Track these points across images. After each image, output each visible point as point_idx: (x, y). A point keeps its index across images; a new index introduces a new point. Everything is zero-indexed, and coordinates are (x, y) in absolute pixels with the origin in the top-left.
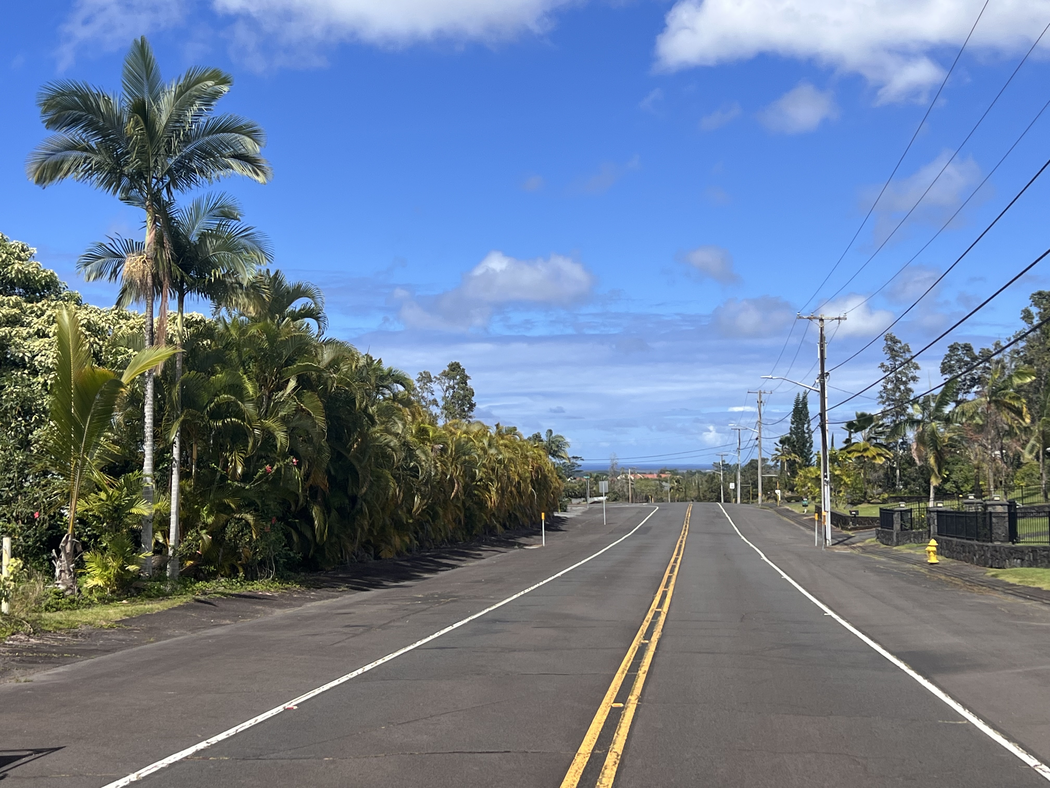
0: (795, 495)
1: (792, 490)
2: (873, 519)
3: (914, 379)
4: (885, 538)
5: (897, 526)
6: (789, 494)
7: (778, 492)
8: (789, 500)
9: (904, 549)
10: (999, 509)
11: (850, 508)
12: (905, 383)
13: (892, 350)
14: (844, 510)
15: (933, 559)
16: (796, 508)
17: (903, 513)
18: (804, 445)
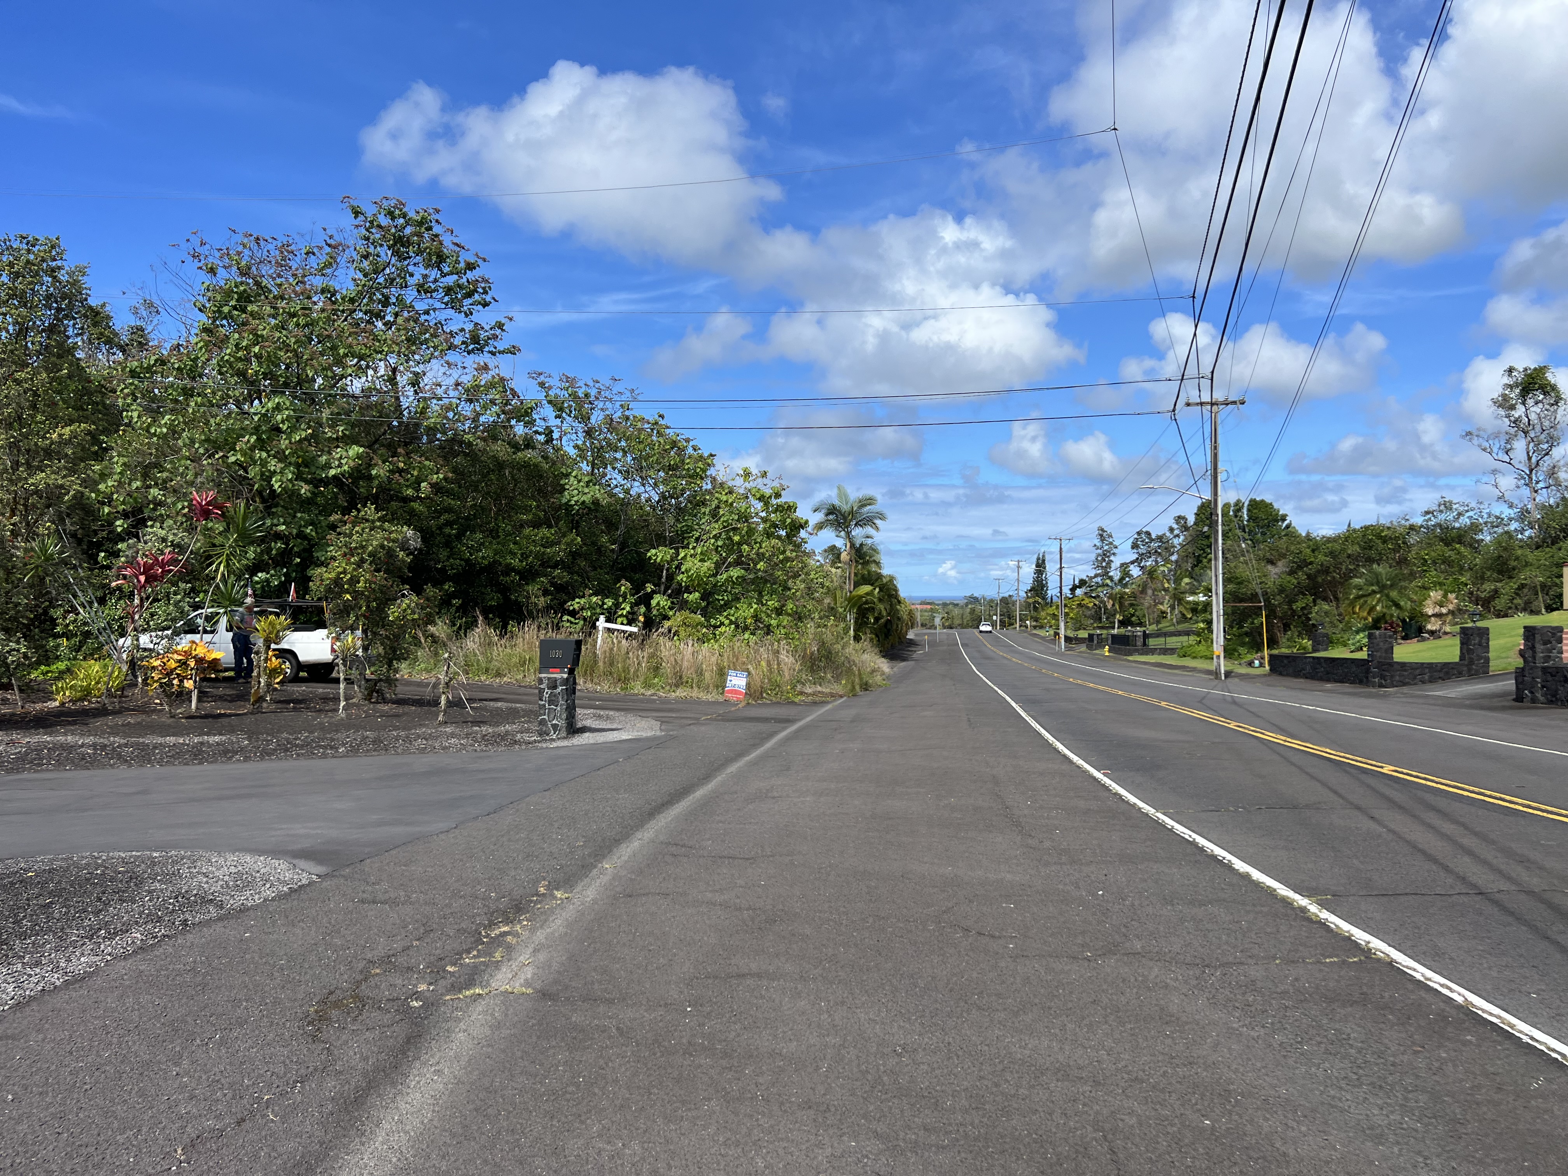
0: (1038, 624)
1: (1036, 621)
2: (1085, 639)
3: (1114, 554)
4: (1090, 647)
5: (1095, 642)
6: (1034, 623)
7: (1028, 622)
8: (1035, 627)
9: (1097, 652)
10: (1139, 633)
11: (1073, 633)
12: (1109, 557)
13: (1101, 535)
14: (1071, 634)
15: (1107, 654)
16: (1041, 633)
17: (1098, 635)
18: (1042, 589)
